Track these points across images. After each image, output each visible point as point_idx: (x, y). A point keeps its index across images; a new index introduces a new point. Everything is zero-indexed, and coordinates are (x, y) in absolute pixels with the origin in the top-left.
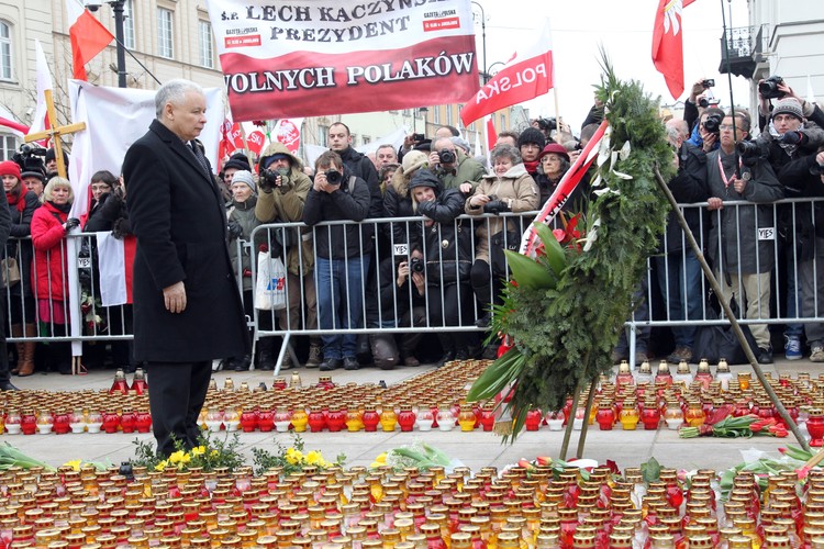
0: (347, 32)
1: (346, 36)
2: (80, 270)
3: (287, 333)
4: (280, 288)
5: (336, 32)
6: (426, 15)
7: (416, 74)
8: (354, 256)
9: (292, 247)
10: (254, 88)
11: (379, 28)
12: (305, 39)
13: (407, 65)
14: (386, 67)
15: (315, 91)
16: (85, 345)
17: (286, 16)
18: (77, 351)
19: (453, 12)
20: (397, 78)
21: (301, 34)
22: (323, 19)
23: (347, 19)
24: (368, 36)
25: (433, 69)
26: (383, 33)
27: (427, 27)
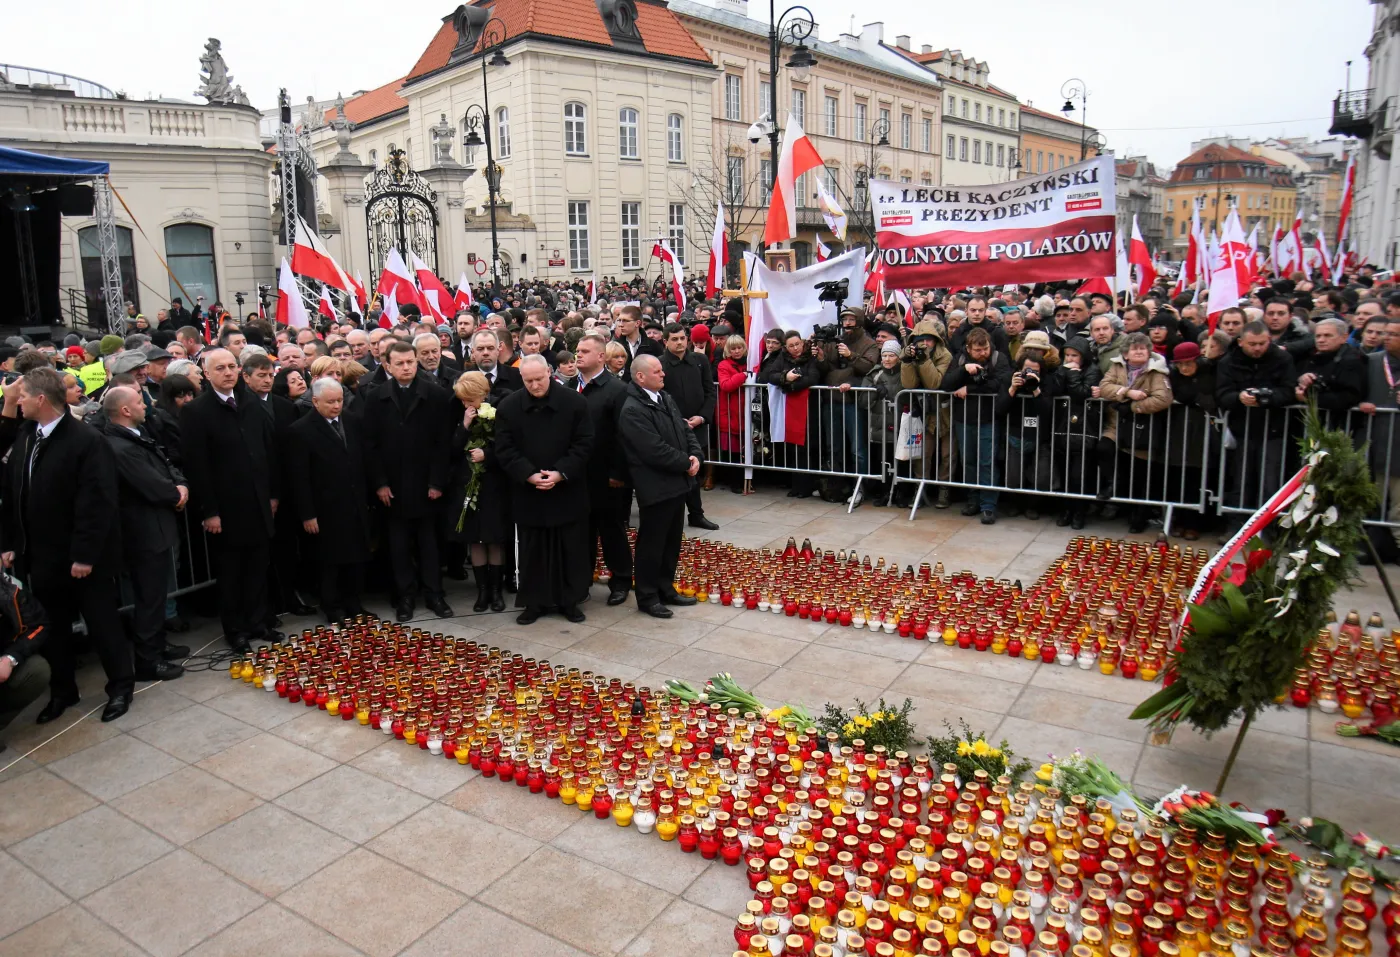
0: (992, 212)
1: (991, 216)
2: (753, 413)
3: (923, 482)
4: (917, 442)
5: (982, 212)
6: (1069, 197)
7: (1055, 250)
8: (986, 421)
9: (931, 411)
10: (903, 261)
11: (1022, 209)
12: (953, 219)
13: (1047, 242)
14: (1027, 244)
15: (959, 264)
16: (756, 472)
17: (937, 198)
18: (748, 475)
19: (1095, 194)
20: (1037, 254)
21: (949, 215)
22: (971, 201)
23: (993, 202)
24: (1012, 215)
25: (1072, 246)
26: (1026, 213)
27: (1069, 207)
